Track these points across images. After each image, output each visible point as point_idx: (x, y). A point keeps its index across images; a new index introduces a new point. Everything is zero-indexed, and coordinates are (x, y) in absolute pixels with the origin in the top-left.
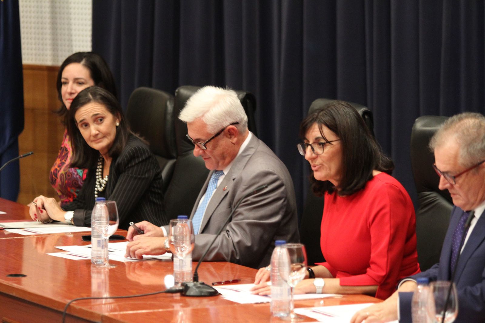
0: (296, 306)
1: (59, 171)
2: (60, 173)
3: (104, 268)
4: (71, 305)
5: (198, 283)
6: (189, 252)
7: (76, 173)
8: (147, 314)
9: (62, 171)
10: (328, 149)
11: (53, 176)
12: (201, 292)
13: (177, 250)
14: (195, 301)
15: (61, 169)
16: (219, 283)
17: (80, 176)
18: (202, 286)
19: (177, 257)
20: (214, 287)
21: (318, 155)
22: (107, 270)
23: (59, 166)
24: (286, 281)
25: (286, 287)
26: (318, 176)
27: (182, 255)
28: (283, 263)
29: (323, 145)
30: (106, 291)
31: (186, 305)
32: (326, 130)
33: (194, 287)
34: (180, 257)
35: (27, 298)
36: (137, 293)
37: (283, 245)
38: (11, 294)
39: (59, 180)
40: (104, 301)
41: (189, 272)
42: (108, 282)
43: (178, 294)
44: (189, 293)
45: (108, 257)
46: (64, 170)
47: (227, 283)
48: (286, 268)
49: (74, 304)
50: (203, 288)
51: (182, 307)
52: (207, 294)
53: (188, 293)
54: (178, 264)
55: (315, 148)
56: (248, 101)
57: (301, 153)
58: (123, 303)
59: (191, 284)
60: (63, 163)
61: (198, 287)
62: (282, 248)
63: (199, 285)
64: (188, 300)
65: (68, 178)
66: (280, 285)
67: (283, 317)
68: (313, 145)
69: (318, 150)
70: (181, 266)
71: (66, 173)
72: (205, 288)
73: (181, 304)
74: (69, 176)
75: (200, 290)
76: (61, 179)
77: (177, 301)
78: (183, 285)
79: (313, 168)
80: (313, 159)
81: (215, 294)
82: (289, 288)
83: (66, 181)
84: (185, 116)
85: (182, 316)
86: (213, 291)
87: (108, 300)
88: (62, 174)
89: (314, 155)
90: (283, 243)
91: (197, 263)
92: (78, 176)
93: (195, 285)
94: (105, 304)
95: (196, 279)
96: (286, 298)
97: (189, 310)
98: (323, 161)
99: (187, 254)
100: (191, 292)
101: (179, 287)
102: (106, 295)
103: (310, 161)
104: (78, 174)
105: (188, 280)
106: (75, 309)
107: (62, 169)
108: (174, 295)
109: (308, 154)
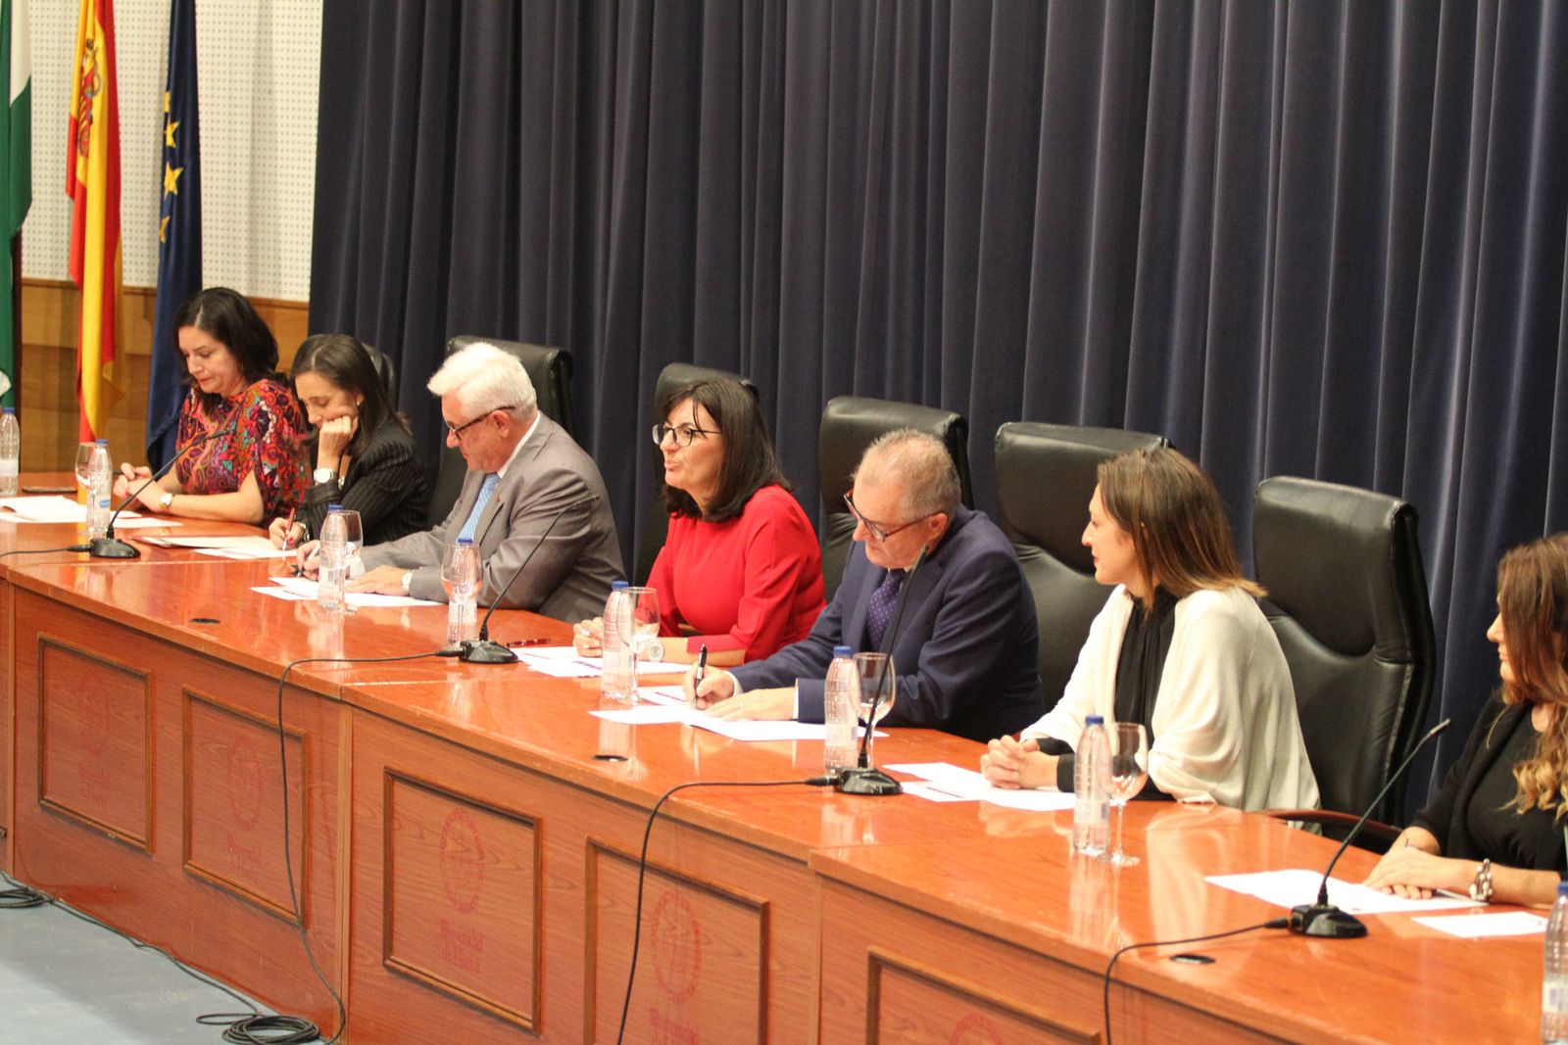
0: (641, 684)
1: (193, 465)
2: (195, 468)
3: (339, 614)
4: (293, 668)
5: (487, 643)
6: (474, 595)
7: (222, 468)
8: (412, 687)
9: (198, 466)
10: (698, 442)
11: (184, 471)
12: (493, 656)
13: (456, 591)
14: (481, 670)
15: (196, 461)
16: (518, 644)
17: (229, 472)
18: (493, 647)
19: (454, 601)
20: (512, 650)
21: (680, 447)
22: (342, 617)
23: (191, 456)
24: (628, 645)
25: (626, 653)
26: (671, 478)
27: (462, 599)
28: (623, 616)
29: (692, 434)
30: (339, 649)
31: (467, 676)
32: (702, 413)
33: (481, 649)
34: (459, 602)
35: (222, 657)
36: (392, 654)
37: (624, 589)
38: (198, 649)
39: (193, 477)
40: (335, 665)
41: (473, 625)
42: (342, 635)
43: (457, 658)
44: (473, 657)
45: (343, 599)
46: (202, 464)
47: (530, 644)
48: (627, 625)
49: (297, 668)
50: (496, 650)
51: (461, 677)
52: (501, 660)
53: (470, 658)
54: (456, 611)
55: (678, 435)
56: (562, 363)
57: (656, 440)
58: (370, 669)
59: (476, 644)
60: (197, 452)
61: (487, 649)
62: (622, 592)
63: (489, 646)
64: (471, 668)
65: (210, 476)
66: (618, 650)
67: (621, 699)
68: (676, 431)
69: (683, 440)
70: (460, 616)
71: (205, 469)
72: (498, 650)
73: (460, 674)
74: (210, 472)
75: (490, 652)
76: (198, 479)
77: (452, 669)
78: (462, 644)
79: (666, 465)
80: (672, 452)
81: (512, 660)
82: (632, 655)
83: (207, 482)
84: (438, 384)
85: (459, 693)
86: (510, 655)
87: (343, 663)
88: (198, 470)
89: (674, 446)
90: (625, 586)
91: (485, 613)
92: (225, 472)
93: (482, 645)
94: (337, 670)
95: (483, 636)
96: (626, 669)
97: (469, 683)
98: (685, 459)
99: (471, 597)
100: (475, 656)
101: (457, 647)
102: (340, 656)
103: (666, 454)
104: (225, 469)
105: (472, 637)
106: (298, 676)
107: (199, 462)
108: (448, 659)
109: (666, 442)
